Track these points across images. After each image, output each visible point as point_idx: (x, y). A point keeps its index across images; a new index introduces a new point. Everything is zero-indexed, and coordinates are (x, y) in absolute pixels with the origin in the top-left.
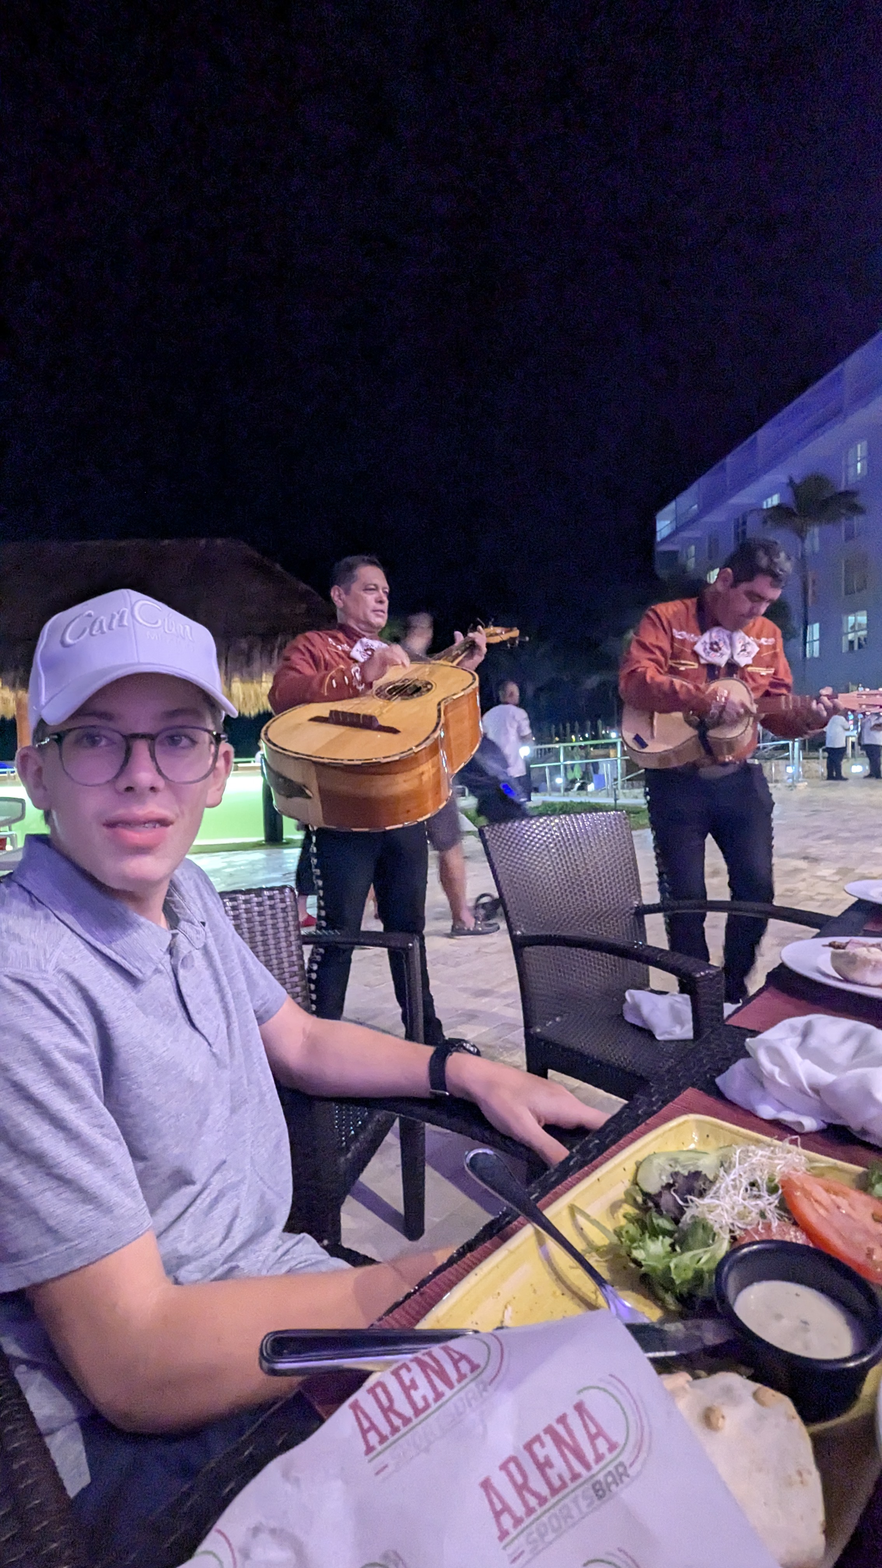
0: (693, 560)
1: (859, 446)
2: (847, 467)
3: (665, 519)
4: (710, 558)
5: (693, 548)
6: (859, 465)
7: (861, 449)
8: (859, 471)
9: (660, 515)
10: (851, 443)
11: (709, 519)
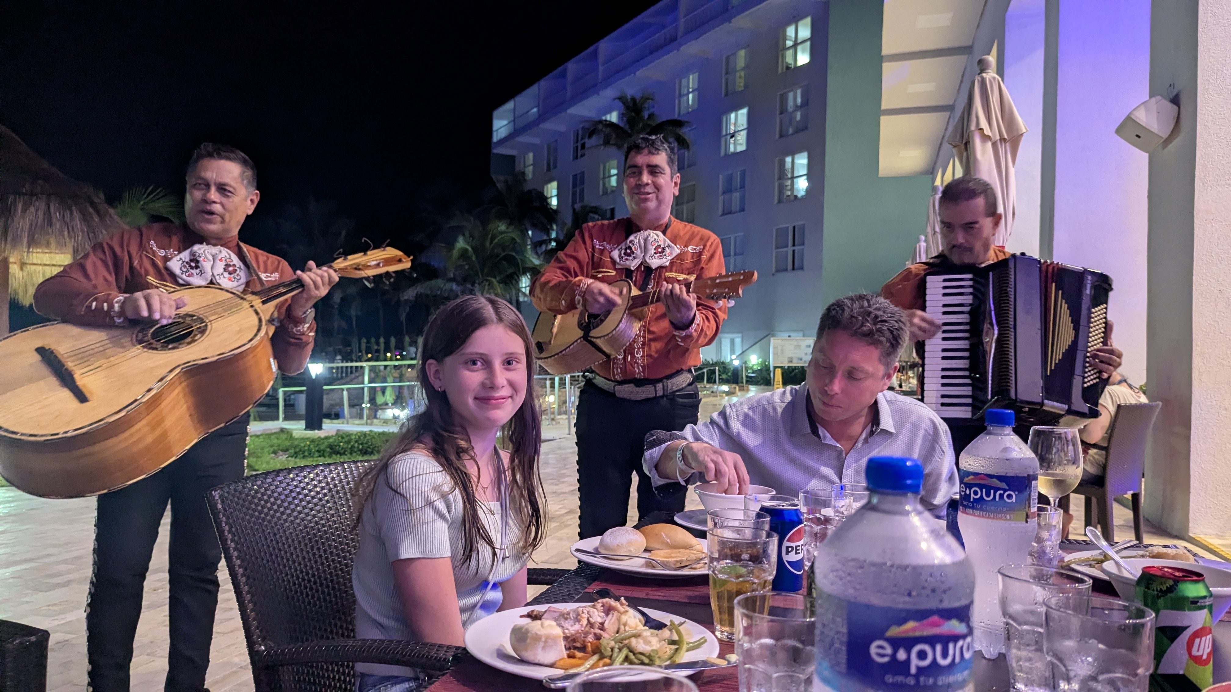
0: (531, 168)
1: (691, 77)
2: (680, 96)
3: (501, 118)
4: (549, 169)
5: (531, 155)
6: (691, 96)
7: (692, 81)
8: (690, 102)
9: (496, 114)
10: (685, 71)
11: (547, 125)
